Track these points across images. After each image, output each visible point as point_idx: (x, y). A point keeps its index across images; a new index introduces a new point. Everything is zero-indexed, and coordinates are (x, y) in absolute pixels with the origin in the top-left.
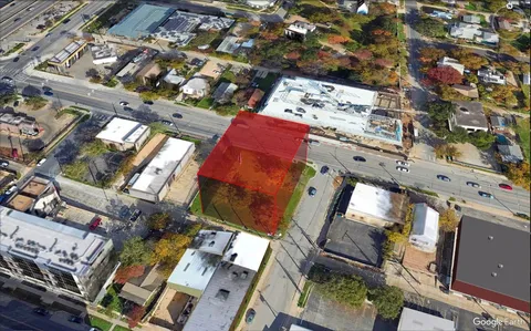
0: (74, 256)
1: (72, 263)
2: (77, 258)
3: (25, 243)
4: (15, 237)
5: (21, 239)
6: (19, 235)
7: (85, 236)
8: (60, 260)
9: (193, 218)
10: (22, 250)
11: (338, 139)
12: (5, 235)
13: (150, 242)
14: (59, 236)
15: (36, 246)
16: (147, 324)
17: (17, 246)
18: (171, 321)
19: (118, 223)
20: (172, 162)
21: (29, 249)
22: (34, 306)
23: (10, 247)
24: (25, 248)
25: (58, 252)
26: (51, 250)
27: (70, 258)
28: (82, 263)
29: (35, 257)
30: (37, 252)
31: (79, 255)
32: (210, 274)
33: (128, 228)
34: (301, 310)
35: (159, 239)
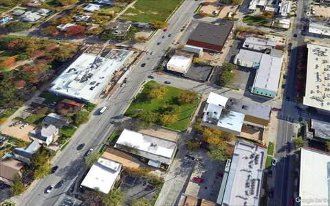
0: (252, 157)
1: (258, 155)
2: (254, 154)
3: (248, 189)
4: (245, 197)
5: (246, 192)
6: (243, 194)
7: (237, 155)
8: (256, 163)
9: (190, 129)
10: (255, 190)
11: (125, 71)
12: (245, 203)
13: (210, 147)
14: (238, 170)
15: (249, 181)
16: (263, 141)
17: (252, 194)
18: (259, 132)
19: (196, 167)
20: (144, 138)
21: (253, 186)
22: (269, 199)
23: (255, 198)
24: (253, 188)
25: (250, 167)
26: (250, 171)
27: (253, 159)
28: (256, 150)
29: (259, 180)
30: (254, 180)
31: (251, 154)
32: (234, 113)
33: (200, 160)
34: (240, 90)
35: (207, 144)
